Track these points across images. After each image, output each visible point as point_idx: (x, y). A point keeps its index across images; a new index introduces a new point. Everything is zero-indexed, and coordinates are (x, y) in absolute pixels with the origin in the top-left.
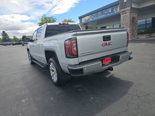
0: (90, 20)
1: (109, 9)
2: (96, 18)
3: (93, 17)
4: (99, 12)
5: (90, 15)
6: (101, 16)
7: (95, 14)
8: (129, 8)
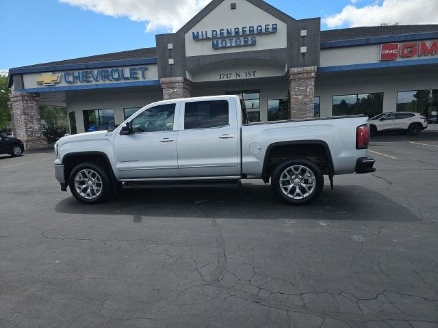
0: (58, 86)
1: (124, 68)
2: (84, 84)
3: (71, 79)
4: (92, 70)
5: (63, 73)
6: (101, 82)
7: (81, 71)
8: (180, 79)
